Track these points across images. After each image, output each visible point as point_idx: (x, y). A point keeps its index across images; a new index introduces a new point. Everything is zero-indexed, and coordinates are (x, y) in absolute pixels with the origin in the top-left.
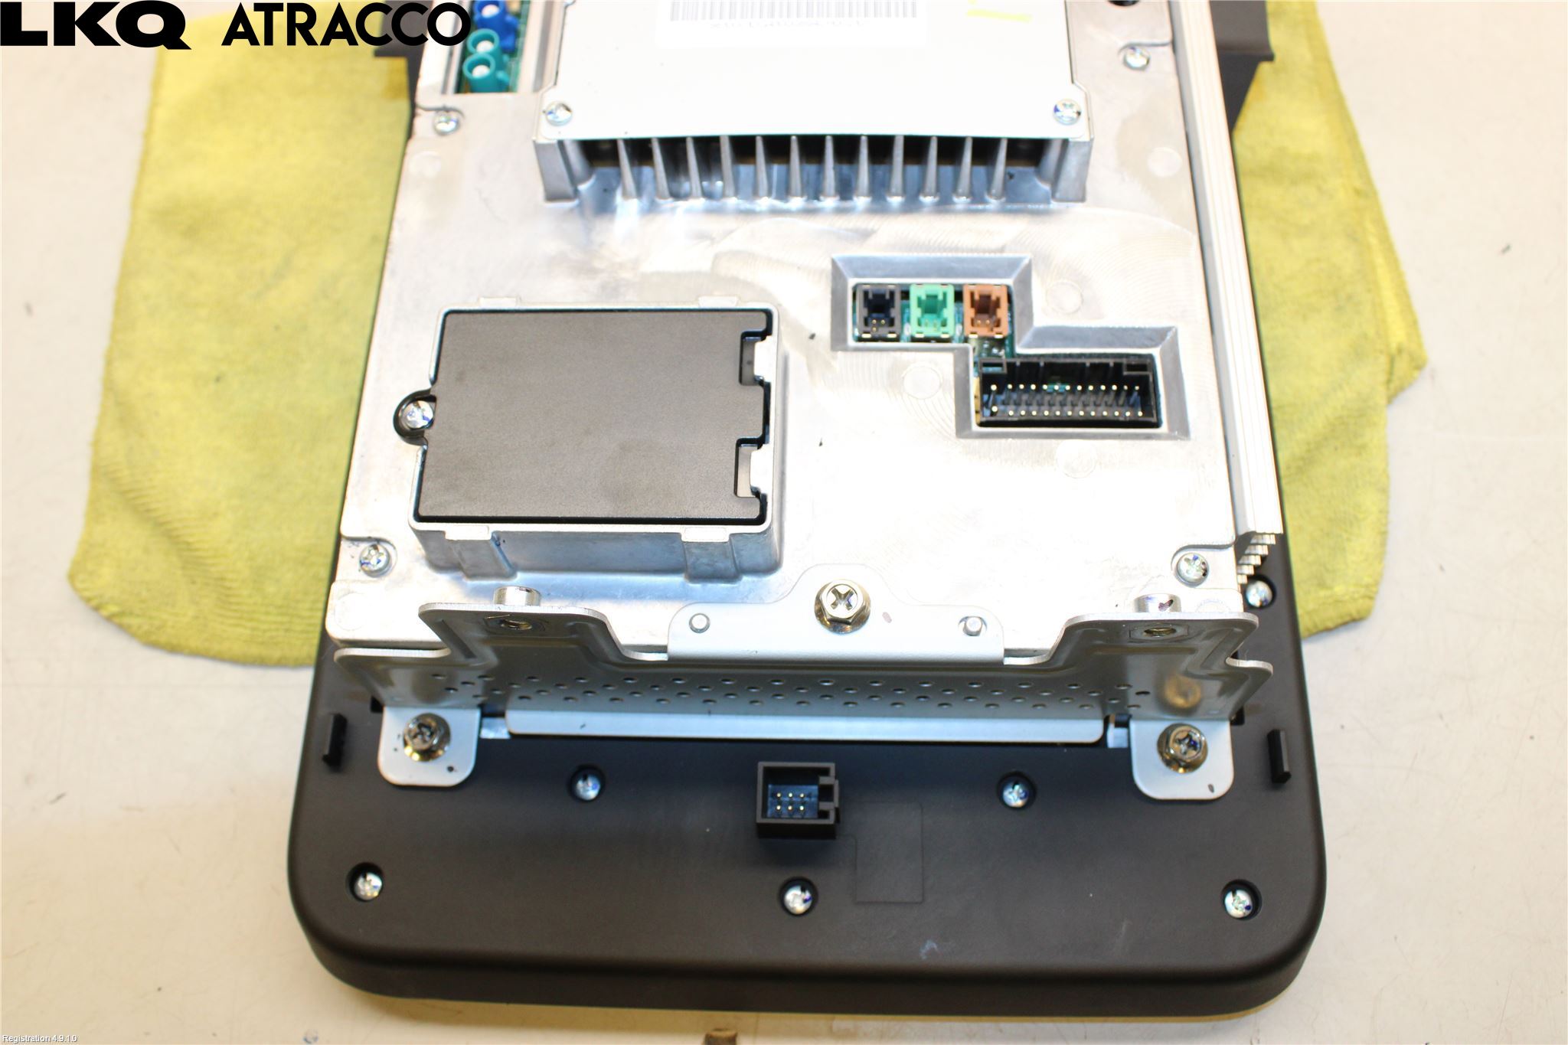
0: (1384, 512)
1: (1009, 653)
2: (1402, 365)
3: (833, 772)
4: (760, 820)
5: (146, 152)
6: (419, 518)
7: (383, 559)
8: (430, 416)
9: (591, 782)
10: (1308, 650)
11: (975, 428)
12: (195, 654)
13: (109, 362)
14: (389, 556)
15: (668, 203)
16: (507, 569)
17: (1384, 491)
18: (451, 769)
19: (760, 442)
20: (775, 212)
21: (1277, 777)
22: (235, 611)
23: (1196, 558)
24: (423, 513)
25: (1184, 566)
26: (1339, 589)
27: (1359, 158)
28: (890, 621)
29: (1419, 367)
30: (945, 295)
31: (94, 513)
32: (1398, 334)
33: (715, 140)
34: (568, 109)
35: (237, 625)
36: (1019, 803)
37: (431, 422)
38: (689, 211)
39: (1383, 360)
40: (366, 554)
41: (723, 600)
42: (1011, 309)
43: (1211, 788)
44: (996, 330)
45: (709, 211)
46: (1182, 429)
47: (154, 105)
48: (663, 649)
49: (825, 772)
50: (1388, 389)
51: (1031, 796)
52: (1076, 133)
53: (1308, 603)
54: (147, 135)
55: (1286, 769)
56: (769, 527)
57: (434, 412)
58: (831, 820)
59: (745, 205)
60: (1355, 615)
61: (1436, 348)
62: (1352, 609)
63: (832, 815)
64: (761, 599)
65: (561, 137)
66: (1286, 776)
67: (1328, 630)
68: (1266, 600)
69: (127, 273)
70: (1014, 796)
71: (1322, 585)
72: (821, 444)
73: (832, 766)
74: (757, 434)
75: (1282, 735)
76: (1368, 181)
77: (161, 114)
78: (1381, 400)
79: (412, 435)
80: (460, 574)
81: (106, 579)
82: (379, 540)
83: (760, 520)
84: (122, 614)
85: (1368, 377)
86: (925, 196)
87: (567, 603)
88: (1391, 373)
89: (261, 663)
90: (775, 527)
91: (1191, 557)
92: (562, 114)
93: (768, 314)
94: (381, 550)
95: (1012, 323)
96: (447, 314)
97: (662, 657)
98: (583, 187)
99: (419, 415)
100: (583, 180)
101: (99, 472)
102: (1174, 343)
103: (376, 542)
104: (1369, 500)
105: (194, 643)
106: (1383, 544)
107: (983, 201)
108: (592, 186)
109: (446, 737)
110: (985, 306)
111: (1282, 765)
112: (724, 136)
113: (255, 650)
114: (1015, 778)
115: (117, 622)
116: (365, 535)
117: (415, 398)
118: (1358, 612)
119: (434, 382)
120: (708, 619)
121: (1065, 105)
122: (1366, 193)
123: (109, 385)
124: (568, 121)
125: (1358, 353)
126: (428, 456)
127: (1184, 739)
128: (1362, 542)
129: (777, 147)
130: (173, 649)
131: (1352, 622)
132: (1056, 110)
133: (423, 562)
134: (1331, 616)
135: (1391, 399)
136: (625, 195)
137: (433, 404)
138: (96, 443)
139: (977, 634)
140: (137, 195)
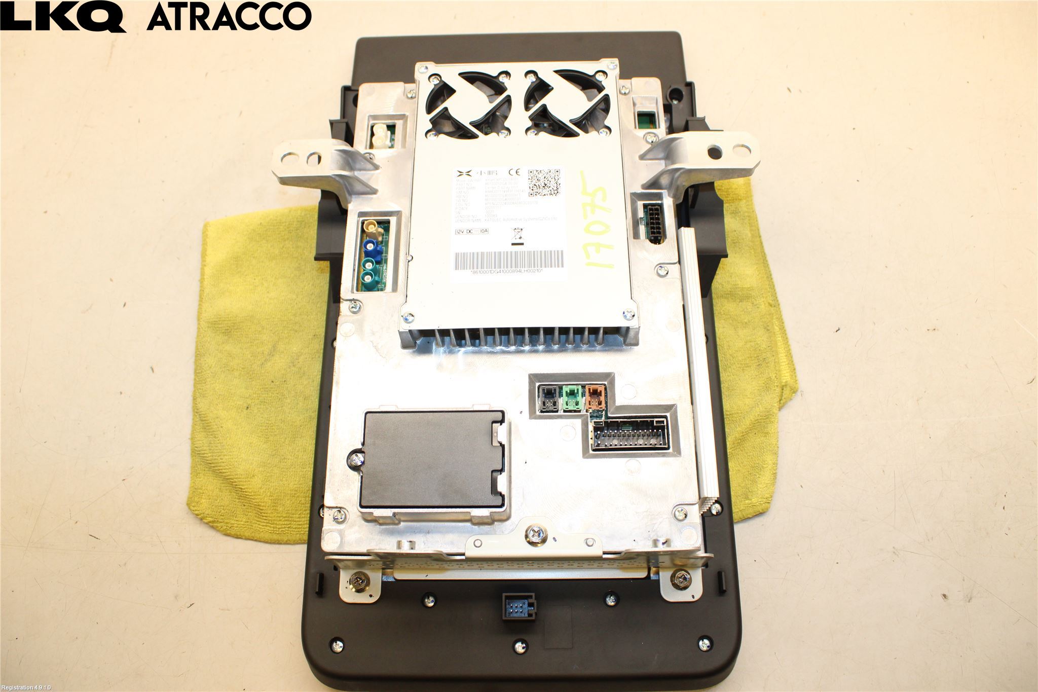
0: (776, 464)
1: (605, 553)
2: (787, 392)
3: (534, 597)
4: (504, 618)
5: (202, 290)
6: (362, 507)
7: (343, 516)
8: (363, 460)
9: (431, 599)
10: (737, 528)
11: (591, 452)
12: (247, 539)
13: (194, 399)
14: (345, 515)
15: (458, 348)
16: (397, 522)
17: (776, 454)
18: (371, 596)
19: (501, 471)
20: (503, 352)
21: (721, 592)
22: (265, 520)
23: (682, 510)
24: (363, 504)
25: (677, 513)
26: (754, 500)
27: (772, 286)
28: (556, 541)
29: (795, 392)
30: (578, 390)
31: (194, 472)
32: (786, 377)
33: (477, 330)
34: (413, 316)
35: (266, 526)
36: (613, 604)
37: (363, 463)
38: (466, 353)
39: (778, 390)
40: (335, 515)
41: (487, 534)
42: (606, 396)
43: (693, 597)
44: (600, 406)
45: (474, 353)
46: (678, 452)
47: (203, 266)
48: (463, 554)
49: (531, 597)
50: (780, 403)
51: (618, 601)
52: (633, 324)
53: (738, 507)
54: (202, 281)
55: (724, 588)
56: (506, 509)
57: (364, 458)
58: (533, 618)
59: (489, 349)
60: (761, 511)
61: (804, 383)
62: (760, 509)
63: (534, 615)
64: (503, 532)
65: (410, 329)
66: (725, 591)
67: (749, 518)
68: (719, 512)
69: (199, 355)
70: (611, 601)
71: (747, 498)
72: (526, 463)
73: (533, 594)
74: (500, 467)
75: (723, 574)
76: (776, 299)
77: (208, 270)
78: (775, 410)
79: (355, 468)
80: (376, 523)
81: (204, 506)
82: (340, 508)
83: (502, 505)
84: (213, 522)
85: (771, 399)
86: (569, 344)
87: (422, 535)
88: (782, 396)
89: (279, 543)
90: (508, 510)
91: (680, 509)
92: (410, 318)
93: (503, 412)
94: (342, 513)
95: (606, 403)
96: (366, 413)
97: (463, 557)
98: (418, 342)
99: (358, 459)
100: (418, 339)
101: (195, 453)
102: (676, 412)
103: (340, 509)
104: (769, 459)
105: (247, 534)
106: (775, 478)
107: (594, 346)
108: (421, 341)
109: (368, 584)
110: (595, 393)
111: (723, 587)
112: (481, 328)
113: (275, 537)
114: (612, 594)
115: (212, 525)
116: (335, 506)
117: (355, 452)
118: (762, 510)
119: (363, 444)
120: (481, 541)
121: (628, 311)
122: (775, 304)
123: (196, 411)
124: (413, 321)
125: (767, 388)
126: (363, 479)
127: (682, 576)
128: (765, 478)
129: (504, 331)
130: (237, 537)
131: (760, 514)
132: (624, 313)
133: (361, 518)
134: (750, 512)
135: (780, 409)
136: (437, 344)
137: (364, 454)
138: (192, 439)
139: (592, 546)
140: (200, 313)
